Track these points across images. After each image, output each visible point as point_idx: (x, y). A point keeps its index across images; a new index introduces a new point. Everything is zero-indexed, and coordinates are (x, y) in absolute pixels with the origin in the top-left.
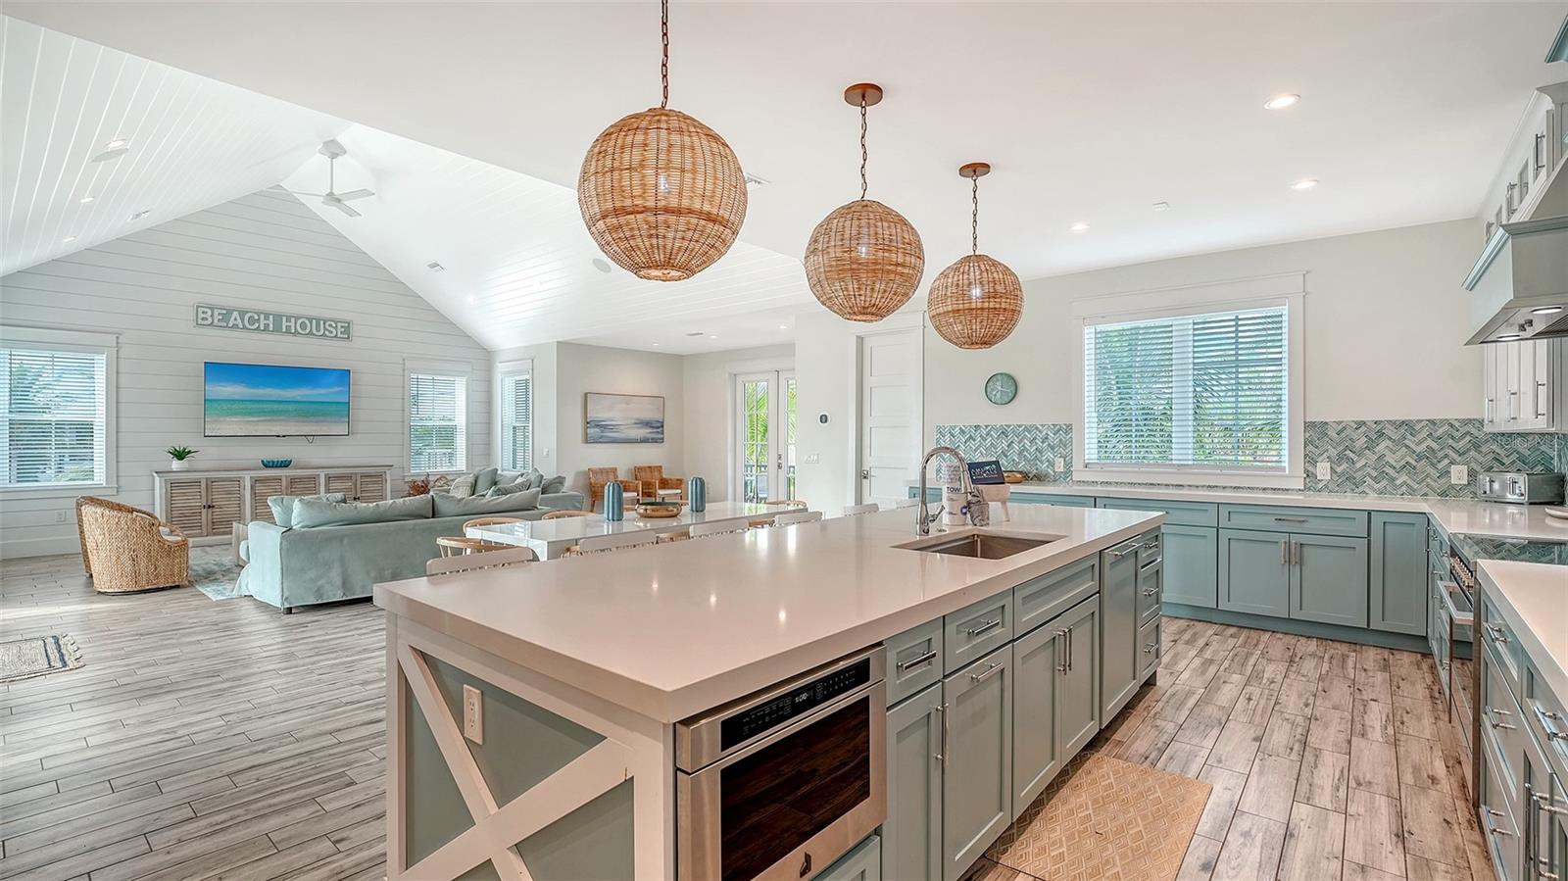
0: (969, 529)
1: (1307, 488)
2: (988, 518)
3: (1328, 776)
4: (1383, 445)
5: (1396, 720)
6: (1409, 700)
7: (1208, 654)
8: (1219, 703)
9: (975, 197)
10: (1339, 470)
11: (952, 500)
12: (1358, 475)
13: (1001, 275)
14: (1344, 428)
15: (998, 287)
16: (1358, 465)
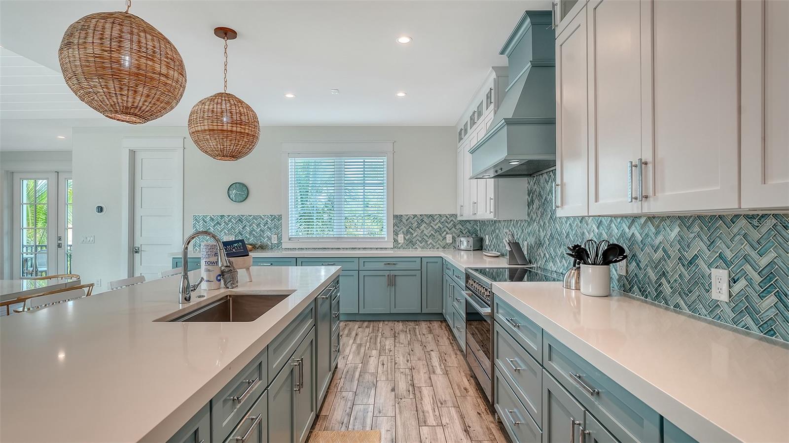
0: (223, 292)
1: (394, 247)
2: (237, 282)
3: (428, 403)
4: (423, 226)
5: (443, 360)
6: (444, 347)
7: (358, 342)
8: (370, 371)
9: (225, 53)
10: (407, 238)
11: (209, 270)
12: (414, 240)
13: (245, 110)
14: (409, 218)
15: (243, 117)
16: (414, 235)
